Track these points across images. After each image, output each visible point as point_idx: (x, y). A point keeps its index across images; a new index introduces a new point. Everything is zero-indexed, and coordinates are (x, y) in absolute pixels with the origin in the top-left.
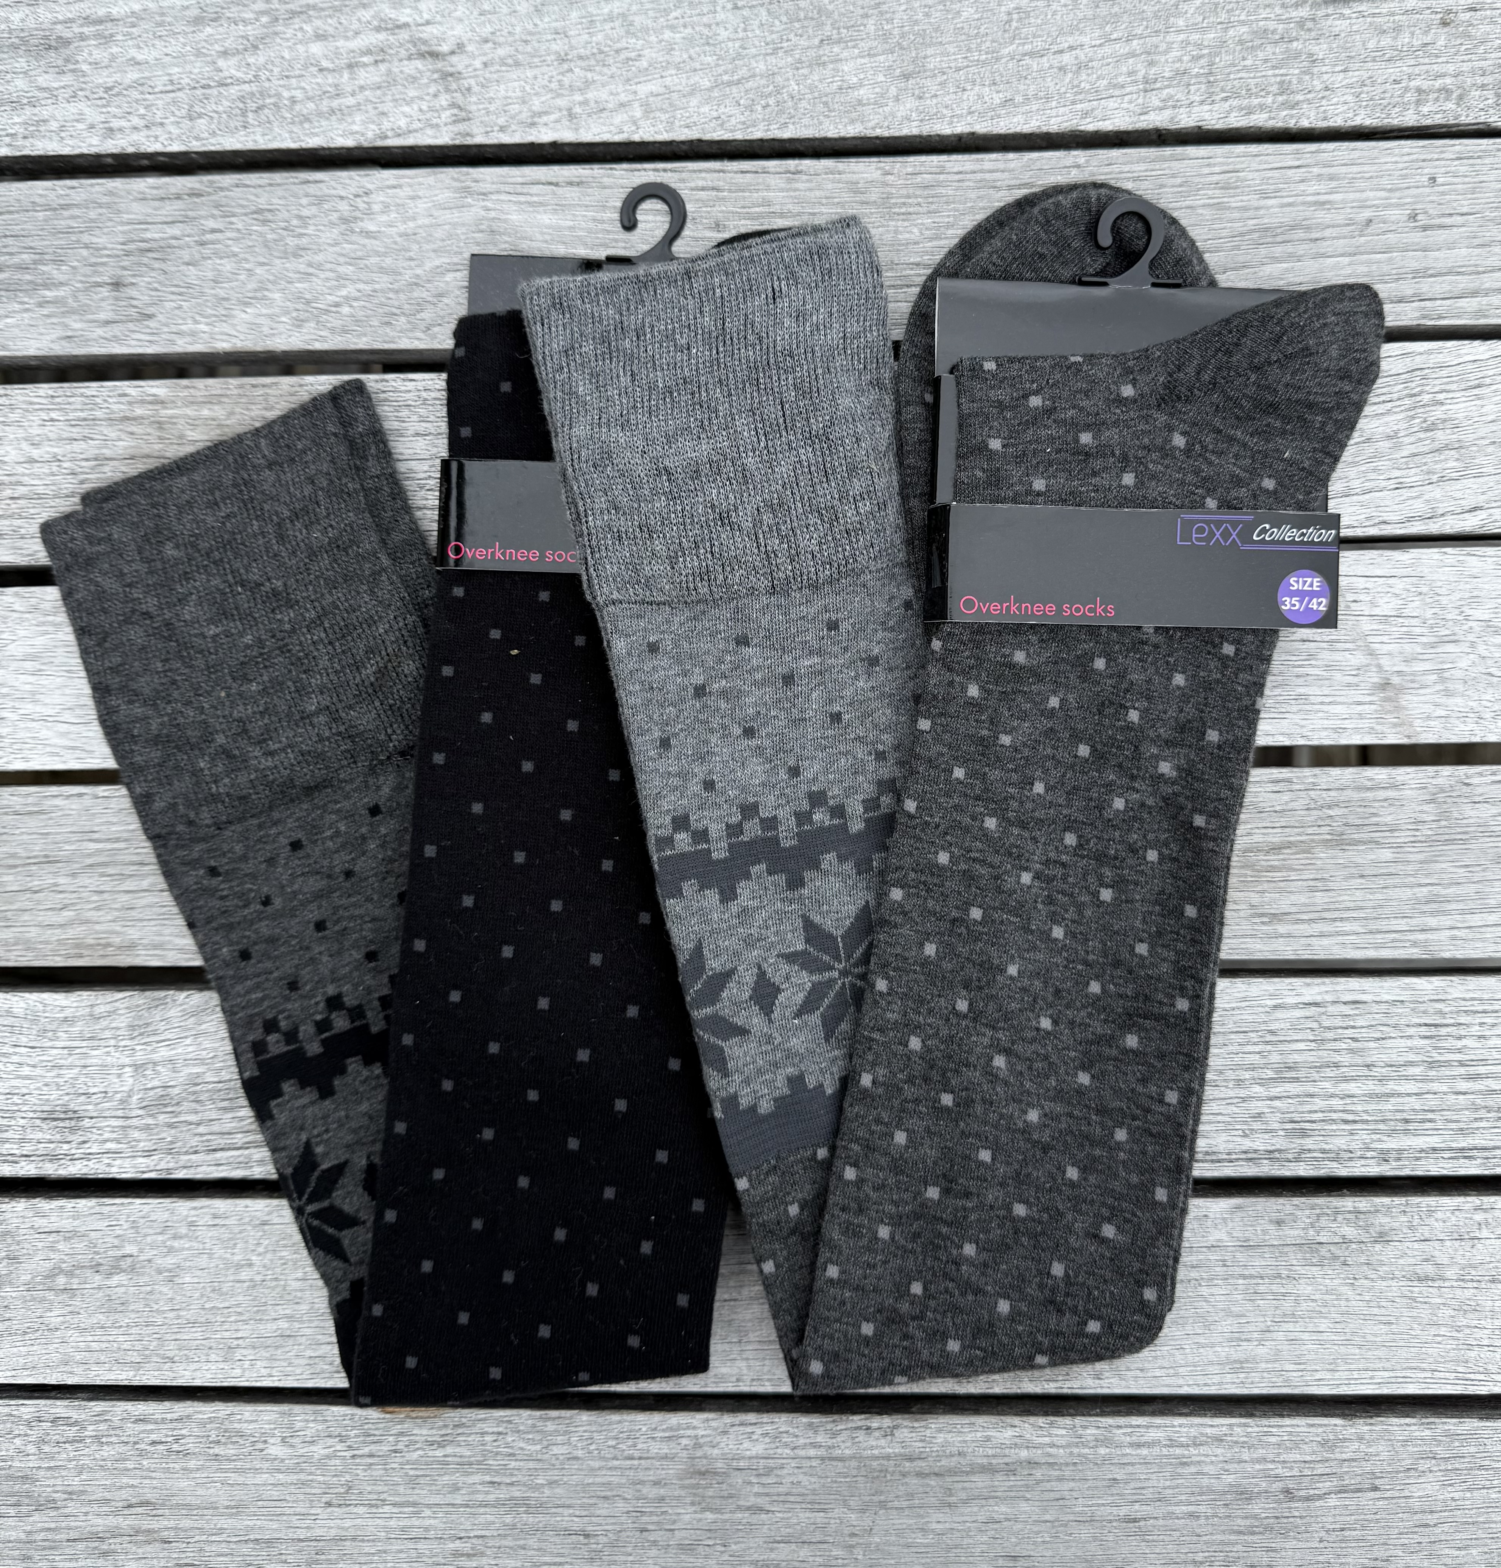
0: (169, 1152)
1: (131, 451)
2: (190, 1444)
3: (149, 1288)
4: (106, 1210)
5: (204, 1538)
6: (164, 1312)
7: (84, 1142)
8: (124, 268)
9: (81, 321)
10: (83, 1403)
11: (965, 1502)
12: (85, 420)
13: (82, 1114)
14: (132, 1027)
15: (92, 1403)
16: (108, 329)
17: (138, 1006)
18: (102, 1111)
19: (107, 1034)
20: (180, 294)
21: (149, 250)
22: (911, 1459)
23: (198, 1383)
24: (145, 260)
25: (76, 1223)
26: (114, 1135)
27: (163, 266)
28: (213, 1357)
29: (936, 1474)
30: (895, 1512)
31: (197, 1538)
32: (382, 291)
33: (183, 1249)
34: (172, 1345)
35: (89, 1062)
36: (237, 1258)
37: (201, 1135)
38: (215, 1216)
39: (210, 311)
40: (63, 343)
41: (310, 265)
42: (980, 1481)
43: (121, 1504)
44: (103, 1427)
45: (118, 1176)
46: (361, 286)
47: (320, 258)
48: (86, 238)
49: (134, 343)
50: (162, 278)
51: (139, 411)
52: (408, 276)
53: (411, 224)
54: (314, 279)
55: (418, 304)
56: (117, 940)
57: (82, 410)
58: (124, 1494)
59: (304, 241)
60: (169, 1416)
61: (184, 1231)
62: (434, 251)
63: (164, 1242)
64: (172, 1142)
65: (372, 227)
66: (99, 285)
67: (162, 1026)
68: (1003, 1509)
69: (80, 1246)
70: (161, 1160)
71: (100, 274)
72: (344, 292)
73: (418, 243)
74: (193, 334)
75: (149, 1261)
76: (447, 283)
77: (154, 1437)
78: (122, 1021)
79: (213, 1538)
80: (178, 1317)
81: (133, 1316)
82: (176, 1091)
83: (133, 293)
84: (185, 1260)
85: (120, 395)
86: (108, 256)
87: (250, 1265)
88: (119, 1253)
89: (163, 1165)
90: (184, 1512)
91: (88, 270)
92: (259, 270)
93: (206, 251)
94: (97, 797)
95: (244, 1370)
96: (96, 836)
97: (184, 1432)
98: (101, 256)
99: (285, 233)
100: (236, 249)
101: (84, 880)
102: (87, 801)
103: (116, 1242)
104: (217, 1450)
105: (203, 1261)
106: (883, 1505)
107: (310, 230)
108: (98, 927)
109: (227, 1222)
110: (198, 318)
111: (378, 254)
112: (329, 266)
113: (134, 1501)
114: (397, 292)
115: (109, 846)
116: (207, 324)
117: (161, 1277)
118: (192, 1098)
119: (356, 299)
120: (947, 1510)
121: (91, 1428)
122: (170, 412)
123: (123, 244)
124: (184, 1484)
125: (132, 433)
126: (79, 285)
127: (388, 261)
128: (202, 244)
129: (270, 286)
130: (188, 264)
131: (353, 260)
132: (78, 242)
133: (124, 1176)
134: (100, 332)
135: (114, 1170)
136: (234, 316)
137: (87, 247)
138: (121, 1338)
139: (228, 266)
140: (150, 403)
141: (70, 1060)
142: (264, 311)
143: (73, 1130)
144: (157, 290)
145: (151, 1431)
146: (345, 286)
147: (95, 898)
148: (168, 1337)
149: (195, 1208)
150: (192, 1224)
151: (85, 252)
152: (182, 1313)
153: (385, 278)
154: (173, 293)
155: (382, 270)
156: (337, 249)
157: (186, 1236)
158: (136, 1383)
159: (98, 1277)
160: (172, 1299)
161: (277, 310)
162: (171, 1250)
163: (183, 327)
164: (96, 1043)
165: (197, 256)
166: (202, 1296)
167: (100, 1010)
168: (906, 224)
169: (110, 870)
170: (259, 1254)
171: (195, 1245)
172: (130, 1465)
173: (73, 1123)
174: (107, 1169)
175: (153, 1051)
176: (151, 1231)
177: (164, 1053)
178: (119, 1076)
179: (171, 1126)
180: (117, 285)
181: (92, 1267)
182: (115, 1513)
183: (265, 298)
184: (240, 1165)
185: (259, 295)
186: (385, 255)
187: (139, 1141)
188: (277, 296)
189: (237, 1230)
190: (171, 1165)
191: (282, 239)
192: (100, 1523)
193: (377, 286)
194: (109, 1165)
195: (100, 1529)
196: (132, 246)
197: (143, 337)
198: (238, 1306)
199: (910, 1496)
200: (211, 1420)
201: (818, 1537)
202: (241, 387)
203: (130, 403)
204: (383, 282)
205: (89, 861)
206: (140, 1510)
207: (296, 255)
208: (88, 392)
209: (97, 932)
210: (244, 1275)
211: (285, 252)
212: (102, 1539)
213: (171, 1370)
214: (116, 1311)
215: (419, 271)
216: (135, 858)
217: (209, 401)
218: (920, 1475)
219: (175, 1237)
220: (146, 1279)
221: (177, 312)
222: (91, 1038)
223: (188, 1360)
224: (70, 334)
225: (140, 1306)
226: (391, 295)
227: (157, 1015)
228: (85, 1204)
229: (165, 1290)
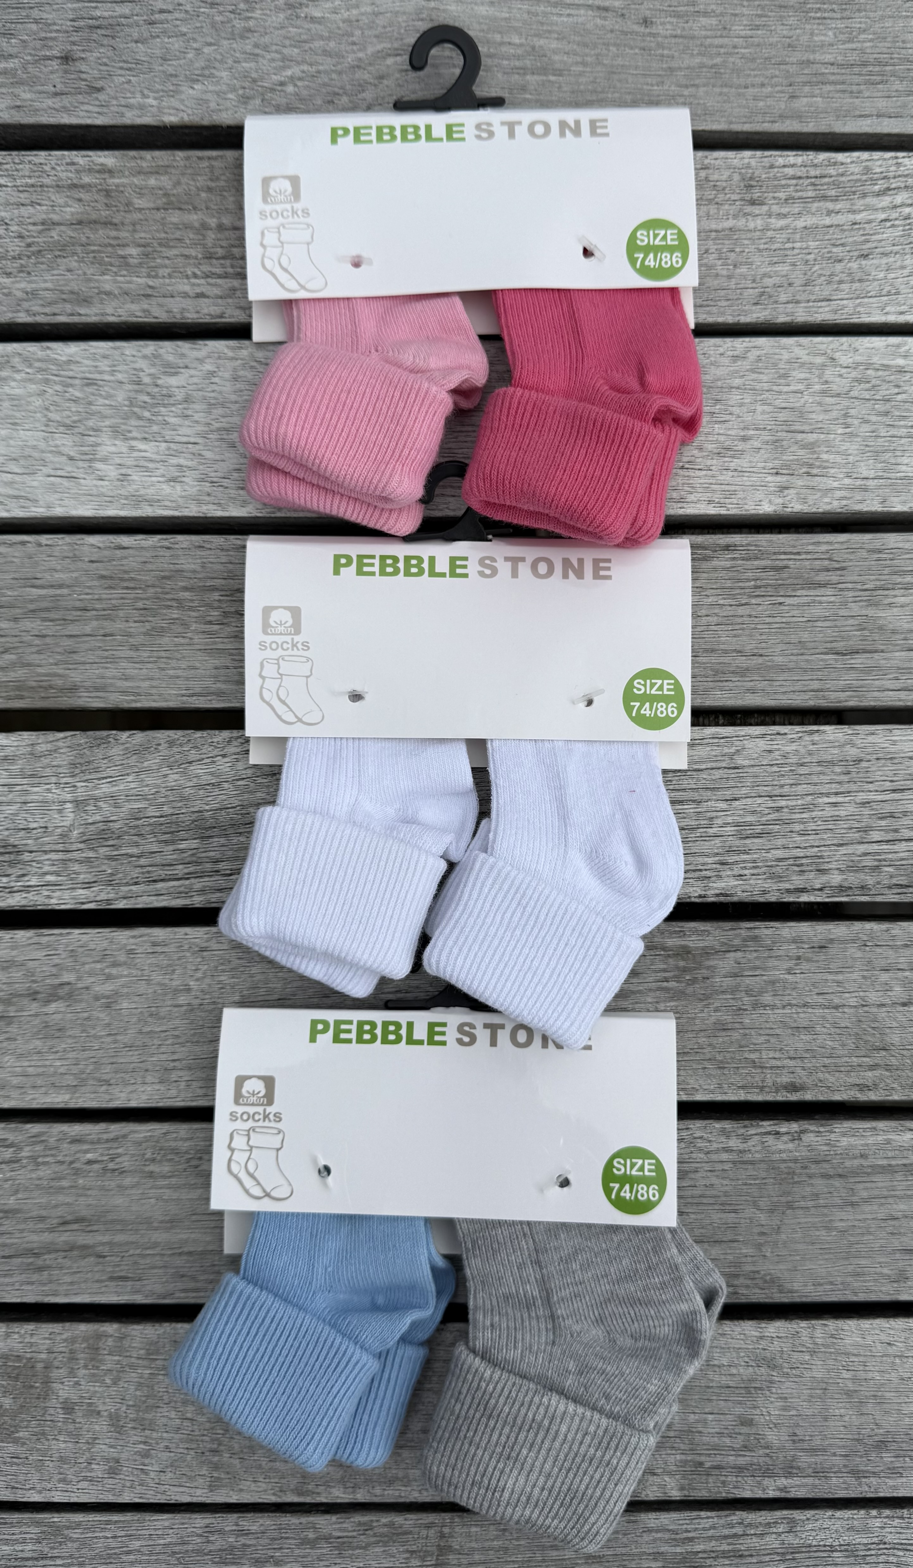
0: (109, 883)
1: (79, 217)
2: (126, 1162)
3: (86, 1015)
4: (44, 940)
5: (138, 1251)
6: (101, 1037)
7: (24, 875)
8: (74, 43)
9: (30, 91)
10: (20, 1125)
11: (866, 1201)
12: (33, 186)
13: (22, 848)
14: (73, 765)
15: (29, 1126)
16: (57, 99)
17: (80, 745)
18: (43, 844)
19: (48, 771)
20: (129, 69)
21: (98, 27)
22: (817, 1162)
23: (133, 1104)
24: (95, 36)
25: (14, 953)
26: (54, 868)
27: (112, 42)
28: (149, 1079)
29: (840, 1176)
30: (801, 1212)
31: (131, 1252)
32: (326, 72)
33: (122, 976)
34: (108, 1068)
35: (29, 798)
36: (175, 983)
37: (142, 867)
38: (154, 944)
39: (158, 86)
40: (13, 112)
41: (256, 46)
42: (881, 1181)
43: (55, 1221)
44: (38, 1148)
45: (57, 907)
46: (305, 68)
47: (267, 39)
48: (35, 13)
49: (82, 114)
50: (110, 53)
51: (86, 179)
52: (350, 59)
53: (355, 12)
54: (261, 59)
55: (360, 85)
56: (59, 682)
57: (30, 177)
58: (60, 1212)
59: (251, 23)
60: (105, 1136)
61: (122, 958)
62: (377, 36)
63: (102, 970)
64: (112, 874)
65: (317, 14)
66: (49, 58)
67: (103, 764)
68: (902, 1207)
69: (17, 974)
70: (101, 891)
71: (51, 48)
72: (289, 73)
73: (361, 29)
74: (141, 107)
75: (87, 988)
76: (388, 66)
77: (89, 1156)
78: (63, 759)
79: (148, 1252)
80: (115, 1042)
81: (70, 1041)
82: (117, 825)
83: (84, 68)
84: (123, 986)
85: (67, 164)
86: (58, 31)
87: (189, 990)
88: (57, 981)
89: (103, 896)
90: (119, 1227)
91: (38, 44)
92: (206, 50)
93: (156, 30)
94: (40, 545)
95: (180, 1091)
96: (38, 582)
97: (120, 1151)
98: (51, 32)
99: (232, 16)
100: (184, 30)
101: (27, 624)
102: (31, 549)
103: (54, 970)
104: (152, 1168)
105: (142, 987)
106: (790, 1206)
107: (257, 14)
108: (40, 670)
109: (165, 949)
110: (146, 92)
111: (322, 38)
112: (274, 48)
113: (69, 1218)
114: (340, 73)
115: (51, 592)
116: (155, 99)
117: (98, 1003)
118: (133, 831)
119: (300, 79)
120: (849, 1208)
121: (28, 1148)
122: (117, 181)
123: (73, 20)
124: (119, 1201)
125: (80, 200)
126: (29, 58)
127: (332, 44)
128: (152, 23)
129: (217, 65)
130: (136, 42)
131: (299, 43)
132: (28, 17)
133: (63, 907)
134: (50, 102)
135: (53, 901)
136: (181, 92)
137: (36, 22)
138: (58, 1063)
139: (176, 44)
140: (99, 172)
141: (11, 796)
142: (211, 88)
143: (11, 864)
144: (106, 65)
145: (87, 1152)
146: (289, 67)
147: (37, 641)
148: (104, 1060)
149: (134, 937)
150: (131, 952)
151: (34, 27)
152: (119, 1038)
153: (329, 60)
154: (121, 68)
155: (326, 53)
156: (283, 32)
157: (125, 963)
158: (72, 1105)
159: (35, 1005)
160: (109, 1025)
161: (224, 88)
162: (109, 977)
163: (132, 101)
164: (37, 780)
165: (146, 34)
166: (139, 1020)
167: (42, 748)
168: (821, 27)
169: (52, 615)
170: (197, 980)
171: (134, 972)
172: (65, 1183)
173: (12, 857)
174: (47, 901)
175: (95, 787)
176: (90, 960)
177: (105, 789)
178: (60, 811)
179: (111, 858)
180: (66, 59)
181: (29, 995)
182: (51, 1230)
183: (212, 76)
184: (179, 894)
185: (207, 72)
186: (329, 39)
187: (78, 873)
188: (224, 74)
189: (175, 957)
190: (111, 896)
191: (229, 21)
192: (35, 1239)
193: (321, 68)
194: (49, 897)
195: (35, 1245)
196: (82, 23)
197: (91, 108)
198: (175, 1029)
199: (816, 1196)
200: (147, 1140)
201: (730, 1237)
202: (188, 158)
203: (78, 172)
204: (327, 64)
205: (32, 607)
206: (75, 1226)
207: (242, 37)
208: (36, 160)
209: (39, 675)
210: (182, 999)
211: (232, 33)
212: (37, 1255)
213: (107, 1092)
214: (53, 1037)
215: (361, 55)
216: (78, 604)
217: (156, 171)
218: (826, 1176)
219: (115, 965)
220: (83, 1005)
221: (126, 86)
222: (32, 776)
223: (126, 1084)
224: (18, 103)
225: (76, 1032)
226: (334, 76)
227: (99, 753)
228: (22, 935)
229: (102, 1015)
